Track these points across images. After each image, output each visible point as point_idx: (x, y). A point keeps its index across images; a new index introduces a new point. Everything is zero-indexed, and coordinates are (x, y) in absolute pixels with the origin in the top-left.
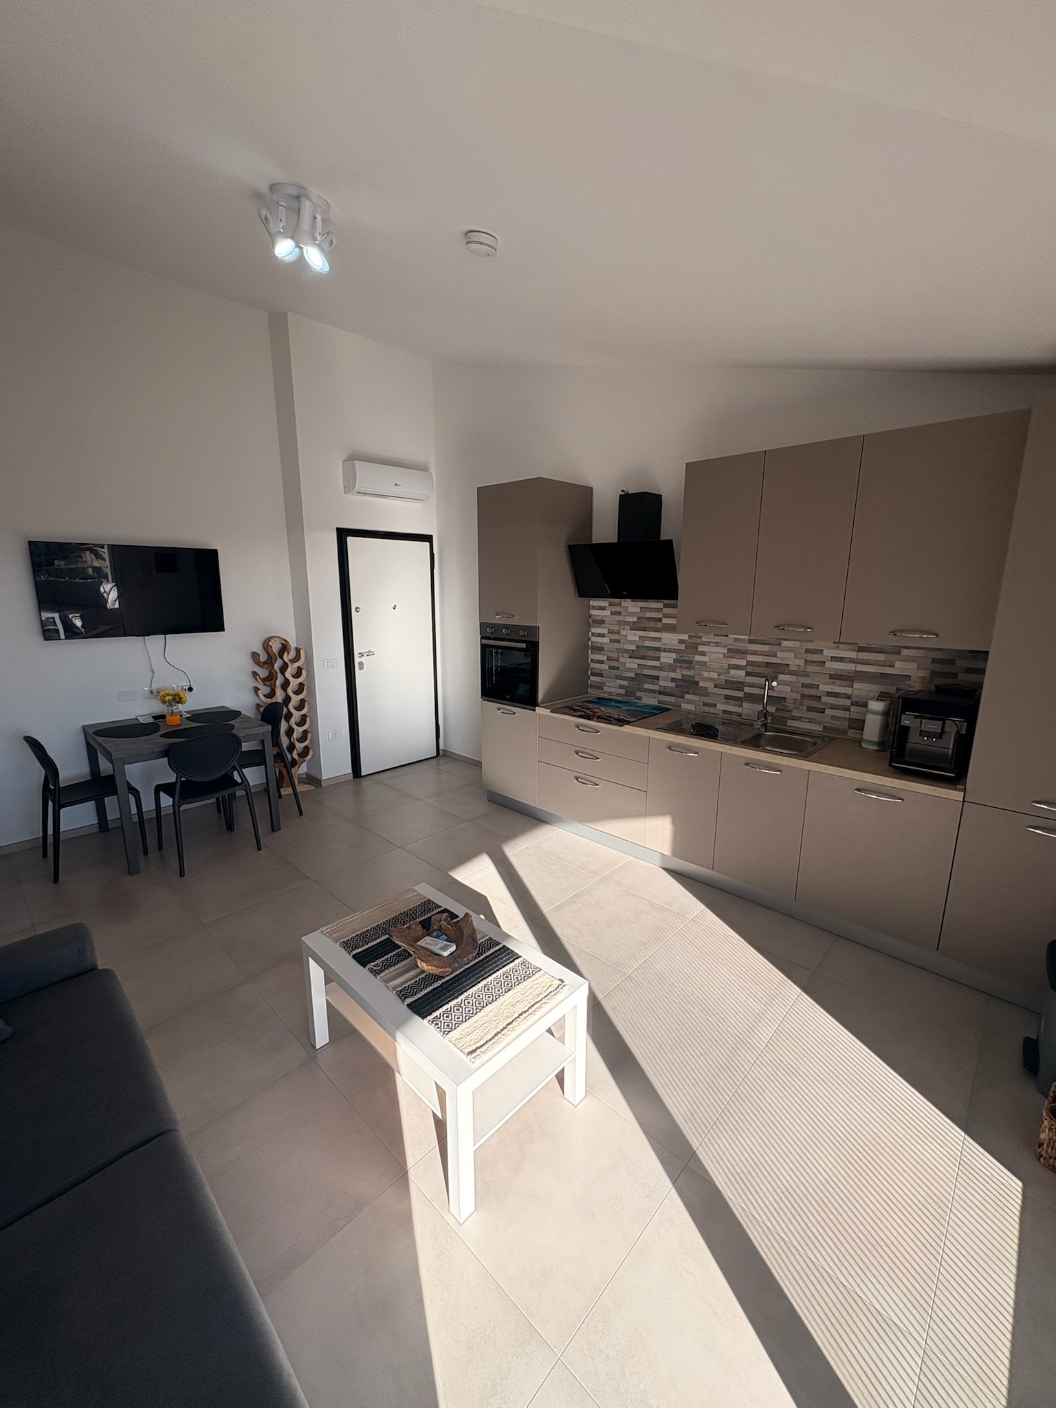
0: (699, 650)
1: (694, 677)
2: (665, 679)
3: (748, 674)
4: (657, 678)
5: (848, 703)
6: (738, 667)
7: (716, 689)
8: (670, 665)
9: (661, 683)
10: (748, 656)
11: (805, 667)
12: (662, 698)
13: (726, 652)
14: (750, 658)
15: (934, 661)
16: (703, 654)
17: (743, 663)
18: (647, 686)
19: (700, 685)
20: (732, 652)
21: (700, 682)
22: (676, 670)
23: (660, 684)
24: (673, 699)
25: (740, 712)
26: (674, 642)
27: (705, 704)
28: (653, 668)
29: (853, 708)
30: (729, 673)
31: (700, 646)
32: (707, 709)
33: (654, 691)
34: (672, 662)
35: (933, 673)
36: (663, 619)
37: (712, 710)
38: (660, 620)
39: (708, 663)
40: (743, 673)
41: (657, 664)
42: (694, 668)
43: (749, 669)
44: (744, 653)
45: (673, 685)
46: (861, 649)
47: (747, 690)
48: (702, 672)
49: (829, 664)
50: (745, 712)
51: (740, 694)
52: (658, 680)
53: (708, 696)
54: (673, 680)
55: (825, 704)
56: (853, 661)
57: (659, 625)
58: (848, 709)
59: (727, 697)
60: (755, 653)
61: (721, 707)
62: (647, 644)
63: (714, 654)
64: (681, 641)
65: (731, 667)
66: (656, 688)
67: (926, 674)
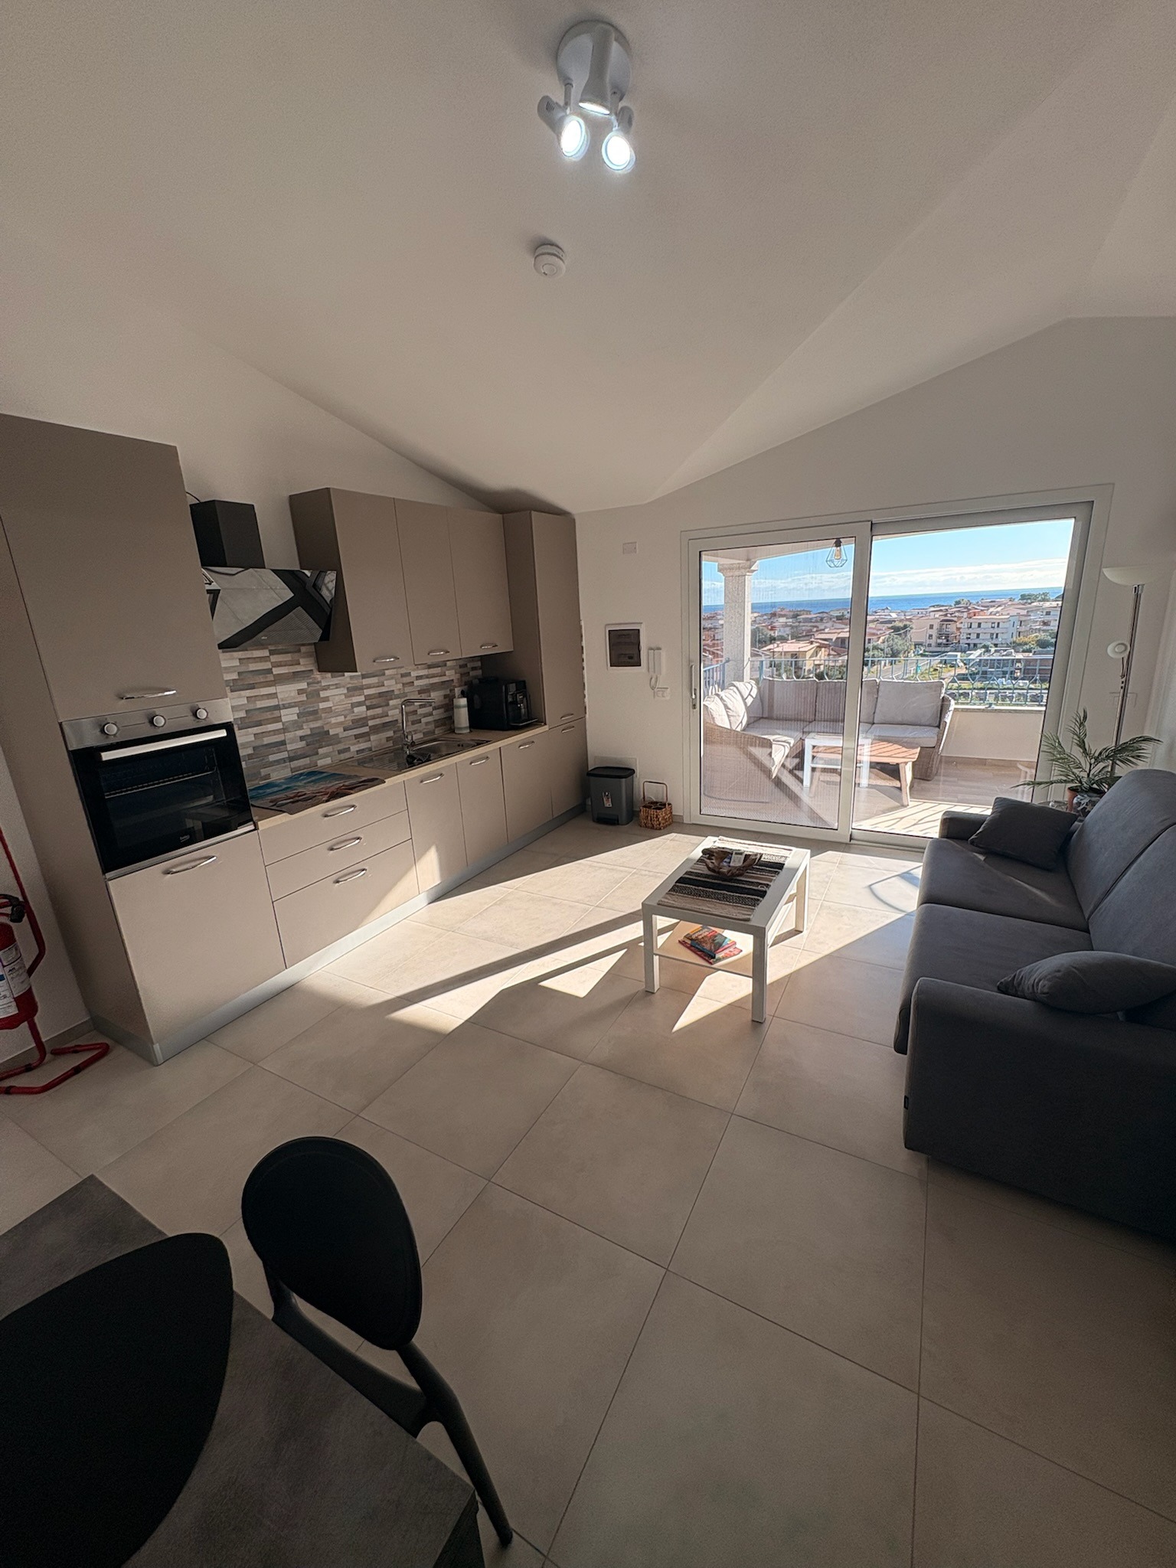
0: (322, 696)
1: (323, 727)
2: (293, 741)
3: (368, 708)
4: (283, 743)
5: (430, 709)
6: (359, 704)
7: (347, 732)
8: (295, 722)
9: (289, 747)
10: (365, 691)
11: (404, 690)
12: (295, 764)
13: (346, 691)
14: (367, 692)
15: (461, 667)
16: (326, 699)
17: (362, 698)
18: (272, 758)
19: (331, 733)
20: (353, 690)
21: (330, 730)
22: (302, 726)
23: (288, 749)
24: (307, 761)
25: (370, 746)
26: (294, 694)
27: (340, 752)
28: (275, 732)
29: (434, 712)
30: (353, 712)
31: (321, 692)
32: (343, 756)
33: (284, 760)
34: (296, 718)
35: (462, 675)
36: (274, 669)
37: (347, 755)
38: (269, 671)
39: (333, 708)
40: (364, 708)
41: (279, 726)
42: (320, 718)
43: (368, 703)
44: (362, 688)
45: (303, 743)
46: (430, 667)
47: (371, 723)
48: (329, 720)
49: (416, 683)
50: (374, 744)
51: (366, 729)
52: (286, 744)
53: (340, 742)
54: (302, 738)
55: (421, 714)
56: (427, 677)
57: (270, 678)
58: (431, 714)
59: (357, 737)
60: (369, 687)
61: (354, 749)
62: (260, 704)
63: (337, 698)
64: (300, 692)
65: (354, 705)
66: (285, 755)
67: (458, 676)
